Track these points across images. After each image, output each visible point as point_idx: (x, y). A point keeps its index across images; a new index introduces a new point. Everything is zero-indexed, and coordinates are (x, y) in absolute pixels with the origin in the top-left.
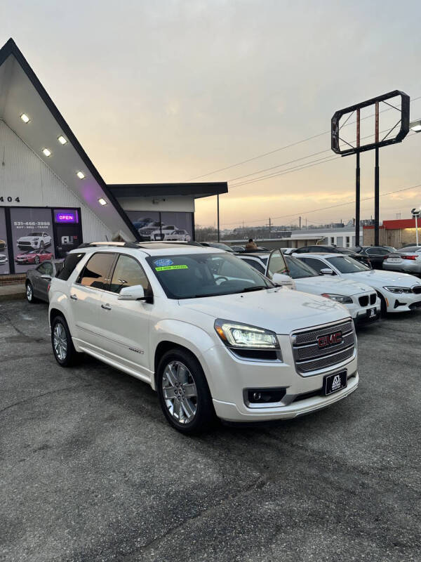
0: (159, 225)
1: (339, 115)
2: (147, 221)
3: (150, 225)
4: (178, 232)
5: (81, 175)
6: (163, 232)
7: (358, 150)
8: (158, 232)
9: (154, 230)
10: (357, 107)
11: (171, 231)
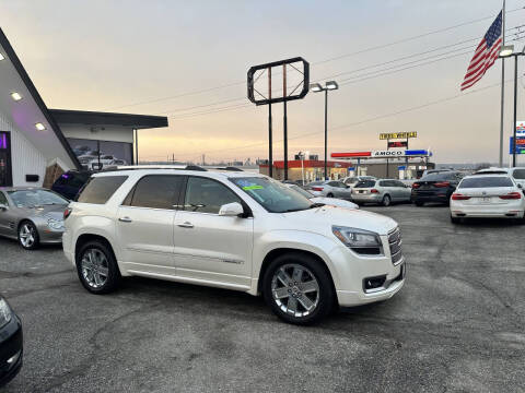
0: (97, 154)
1: (253, 70)
2: (84, 150)
3: (88, 154)
4: (116, 162)
5: (16, 96)
6: (102, 161)
7: (270, 101)
8: (96, 161)
9: (92, 159)
10: (269, 66)
11: (109, 161)
